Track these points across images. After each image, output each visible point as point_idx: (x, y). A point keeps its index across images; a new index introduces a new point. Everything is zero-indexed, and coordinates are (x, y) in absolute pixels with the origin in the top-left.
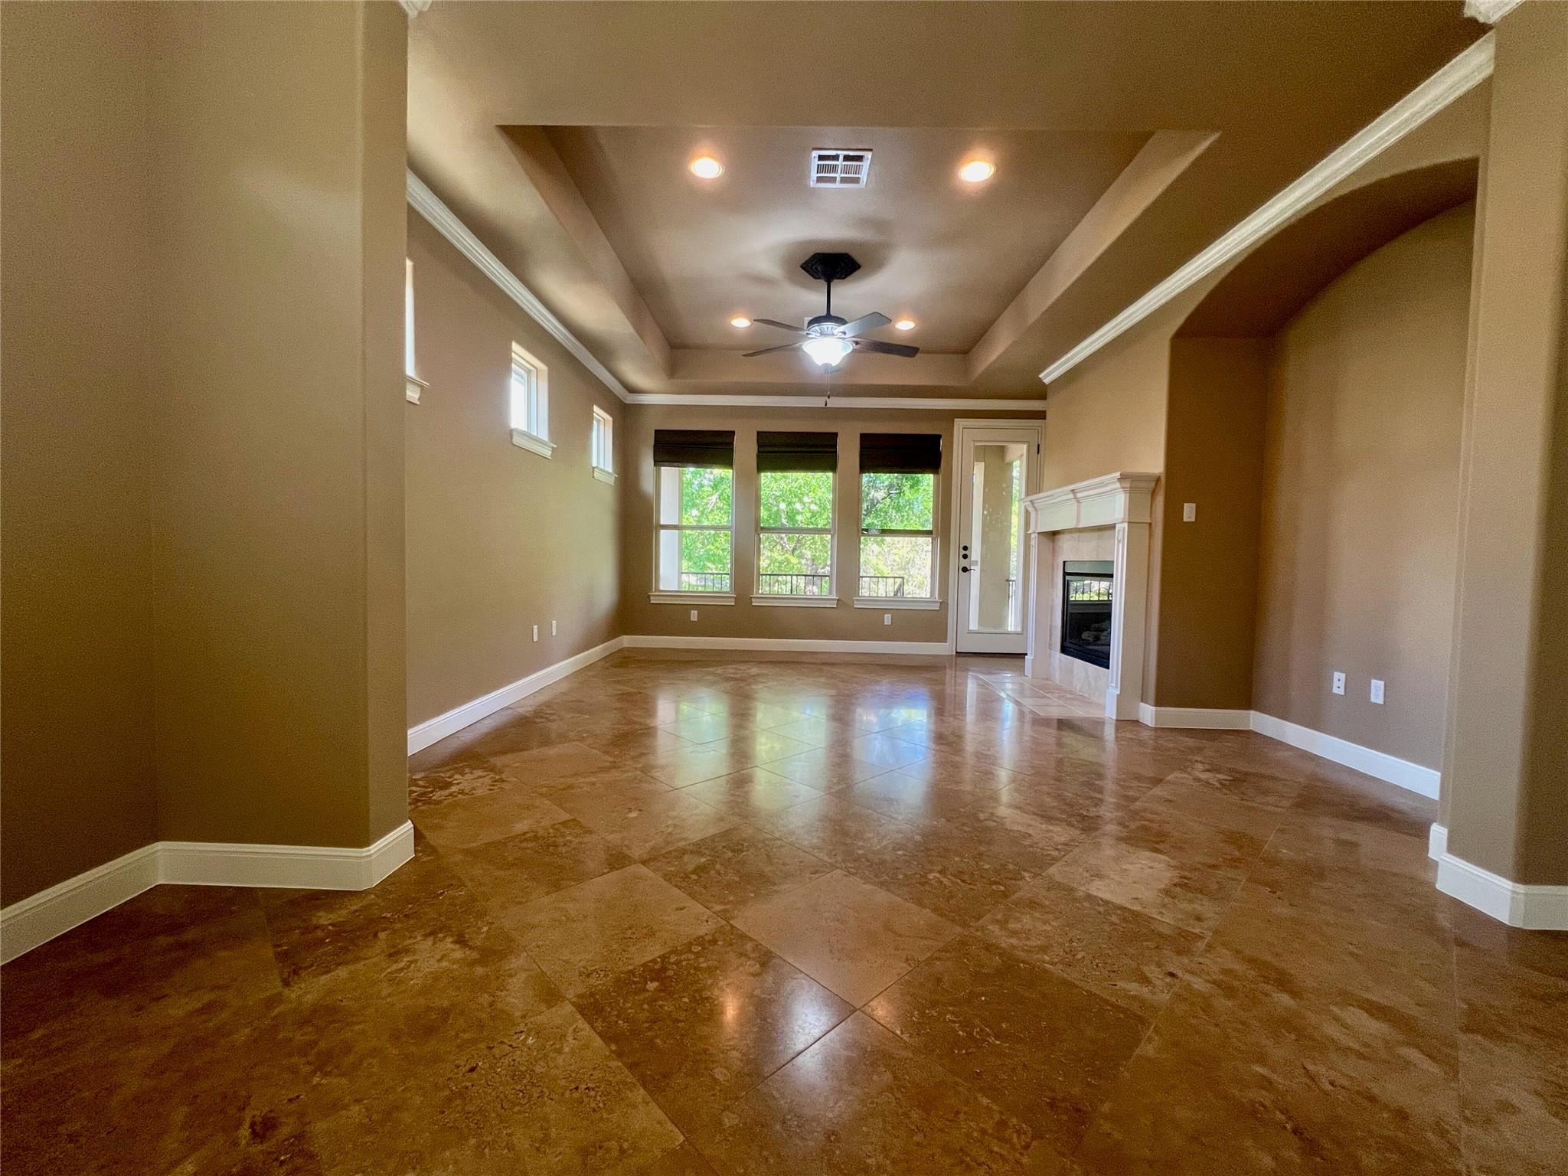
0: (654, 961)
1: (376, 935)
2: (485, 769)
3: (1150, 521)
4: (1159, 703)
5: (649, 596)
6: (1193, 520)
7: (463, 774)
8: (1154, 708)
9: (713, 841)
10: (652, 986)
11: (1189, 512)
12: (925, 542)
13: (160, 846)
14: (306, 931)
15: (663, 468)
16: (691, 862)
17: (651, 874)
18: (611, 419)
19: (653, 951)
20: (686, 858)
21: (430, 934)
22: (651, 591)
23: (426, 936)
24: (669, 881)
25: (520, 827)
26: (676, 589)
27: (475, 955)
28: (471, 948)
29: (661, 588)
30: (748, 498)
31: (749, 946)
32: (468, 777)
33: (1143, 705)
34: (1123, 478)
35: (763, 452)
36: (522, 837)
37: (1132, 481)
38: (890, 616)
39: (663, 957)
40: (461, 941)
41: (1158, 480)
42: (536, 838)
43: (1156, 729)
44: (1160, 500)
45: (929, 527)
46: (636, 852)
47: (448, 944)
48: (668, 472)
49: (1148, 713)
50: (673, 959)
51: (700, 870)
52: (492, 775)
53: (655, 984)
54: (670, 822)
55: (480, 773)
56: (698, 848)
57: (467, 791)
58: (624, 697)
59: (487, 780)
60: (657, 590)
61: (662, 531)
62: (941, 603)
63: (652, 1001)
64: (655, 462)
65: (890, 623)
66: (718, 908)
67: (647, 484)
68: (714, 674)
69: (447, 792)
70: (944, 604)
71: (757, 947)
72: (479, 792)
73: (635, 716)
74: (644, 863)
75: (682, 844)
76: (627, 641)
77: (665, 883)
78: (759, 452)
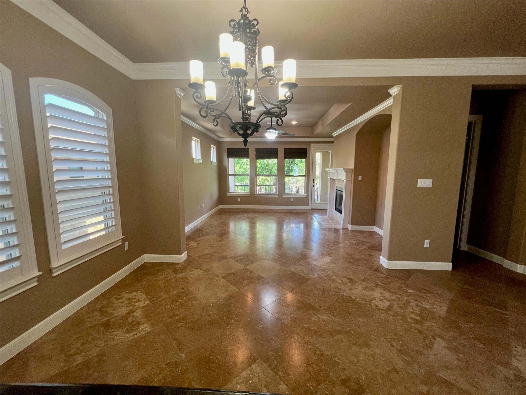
0: (233, 272)
1: (187, 269)
2: (195, 241)
3: (351, 180)
4: (352, 225)
5: (227, 194)
6: (361, 180)
7: (191, 242)
8: (351, 226)
9: (243, 255)
10: (233, 275)
11: (360, 178)
12: (304, 178)
13: (145, 255)
14: (175, 268)
15: (230, 159)
16: (239, 258)
17: (232, 260)
18: (215, 147)
19: (233, 271)
20: (238, 258)
21: (196, 269)
22: (227, 193)
23: (195, 269)
24: (235, 261)
25: (206, 252)
26: (234, 192)
27: (204, 271)
28: (203, 270)
29: (230, 192)
30: (253, 167)
31: (249, 270)
32: (192, 243)
33: (349, 225)
34: (344, 169)
35: (257, 154)
36: (207, 254)
37: (346, 170)
38: (293, 199)
39: (235, 272)
40: (201, 269)
41: (353, 170)
42: (209, 254)
43: (351, 231)
44: (353, 175)
45: (304, 174)
46: (229, 257)
47: (199, 270)
48: (231, 160)
49: (350, 227)
50: (236, 272)
51: (241, 259)
52: (197, 242)
53: (234, 275)
54: (235, 251)
55: (194, 242)
56: (240, 256)
57: (193, 246)
58: (222, 223)
59: (196, 243)
60: (229, 192)
61: (230, 176)
62: (307, 195)
63: (233, 277)
64: (227, 157)
65: (293, 201)
66: (244, 265)
67: (226, 164)
68: (244, 216)
69: (189, 246)
70: (308, 196)
71: (250, 270)
72: (195, 246)
73: (225, 228)
74: (230, 258)
75: (237, 255)
76: (221, 206)
77: (235, 262)
78: (256, 154)
